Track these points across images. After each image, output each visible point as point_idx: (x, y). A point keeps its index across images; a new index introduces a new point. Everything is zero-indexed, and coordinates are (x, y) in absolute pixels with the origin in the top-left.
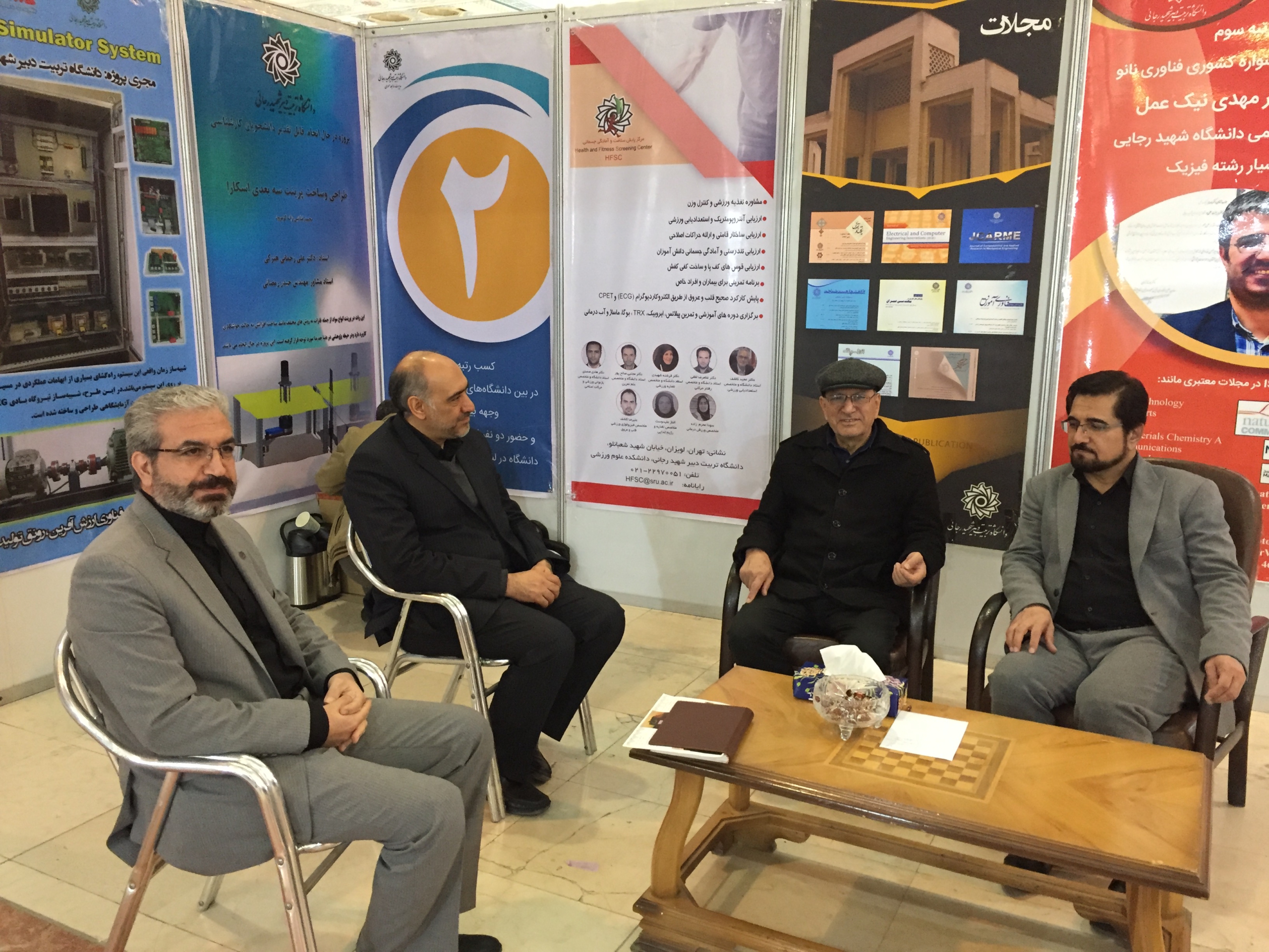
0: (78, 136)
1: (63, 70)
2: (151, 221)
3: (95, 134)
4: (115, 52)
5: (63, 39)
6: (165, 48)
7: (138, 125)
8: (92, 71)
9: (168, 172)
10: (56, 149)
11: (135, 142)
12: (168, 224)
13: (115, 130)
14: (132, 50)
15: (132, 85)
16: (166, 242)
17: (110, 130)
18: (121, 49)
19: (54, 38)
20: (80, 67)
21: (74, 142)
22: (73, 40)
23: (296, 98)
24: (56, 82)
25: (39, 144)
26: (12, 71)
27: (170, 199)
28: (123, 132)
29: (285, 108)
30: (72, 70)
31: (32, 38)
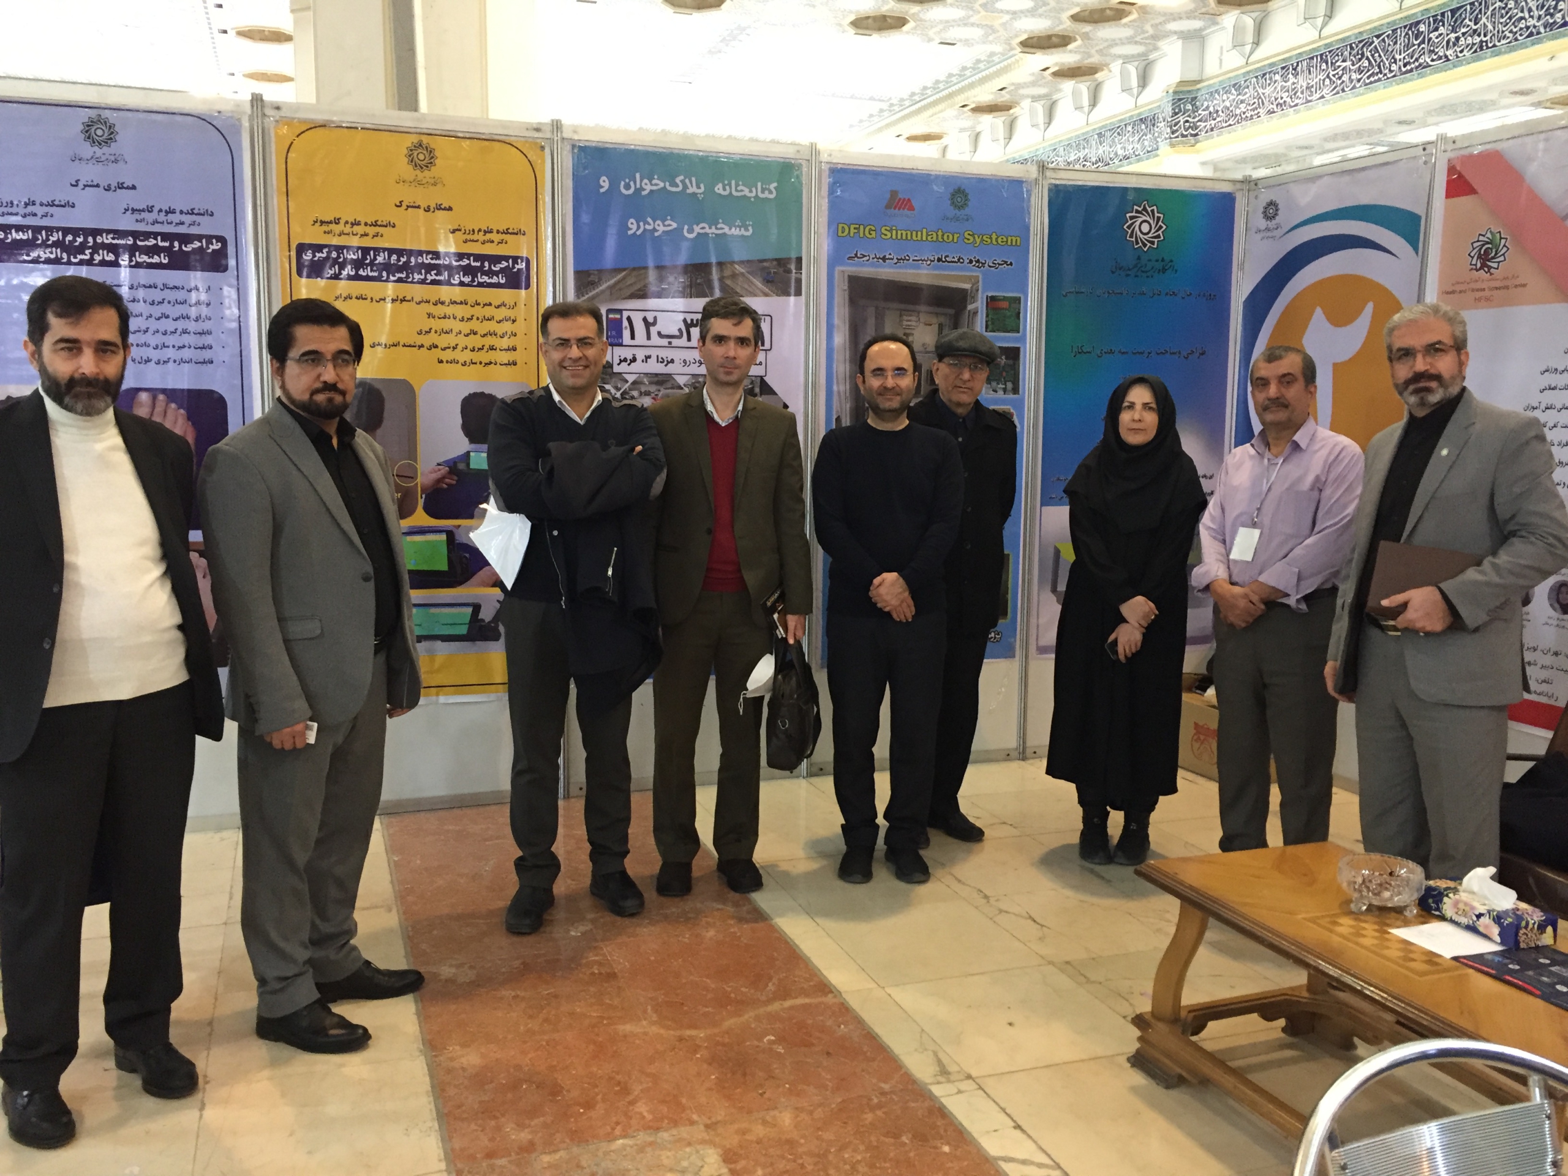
0: (937, 314)
1: (931, 261)
2: (994, 384)
3: (952, 311)
4: (978, 240)
5: (935, 234)
6: (1025, 230)
7: (992, 301)
8: (956, 260)
9: (1016, 340)
10: (917, 326)
11: (987, 316)
12: (1010, 385)
13: (970, 307)
14: (994, 236)
15: (990, 266)
16: (1004, 402)
17: (965, 307)
18: (984, 238)
19: (928, 235)
20: (947, 256)
21: (934, 320)
22: (943, 235)
23: (1157, 261)
24: (925, 272)
25: (905, 323)
26: (890, 267)
27: (1014, 364)
28: (977, 308)
29: (1143, 272)
30: (939, 260)
31: (909, 238)
